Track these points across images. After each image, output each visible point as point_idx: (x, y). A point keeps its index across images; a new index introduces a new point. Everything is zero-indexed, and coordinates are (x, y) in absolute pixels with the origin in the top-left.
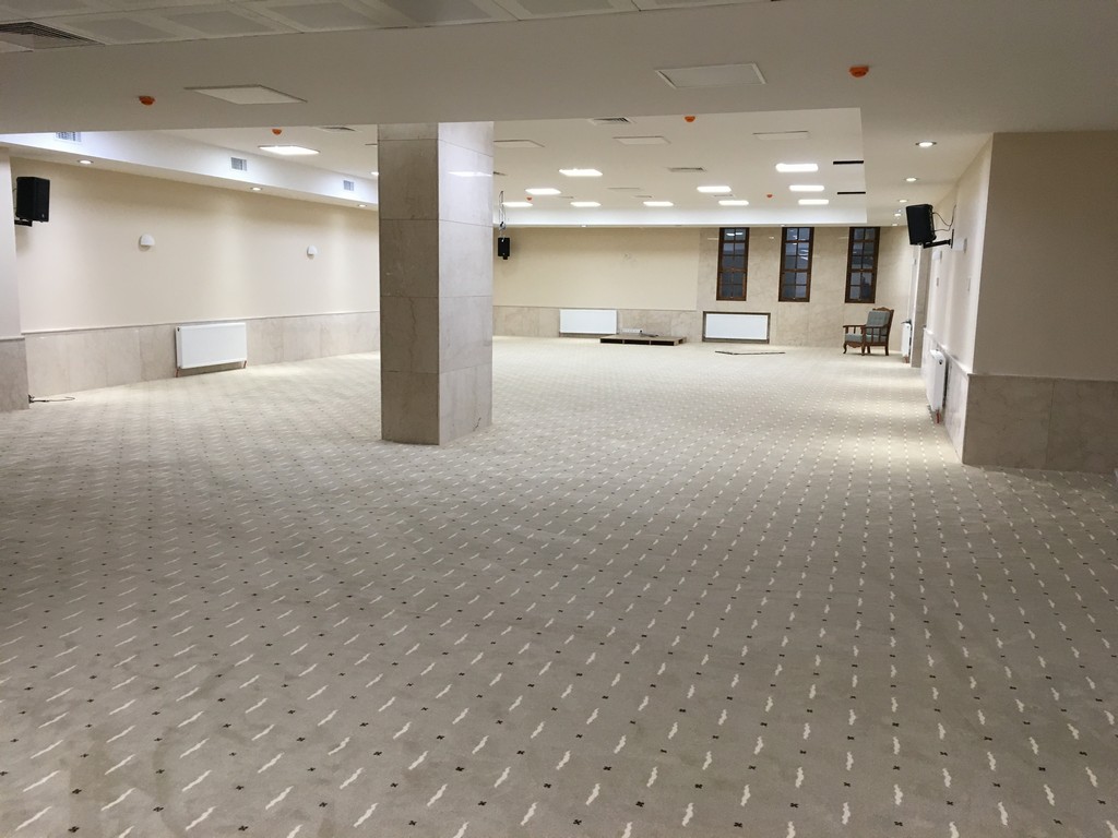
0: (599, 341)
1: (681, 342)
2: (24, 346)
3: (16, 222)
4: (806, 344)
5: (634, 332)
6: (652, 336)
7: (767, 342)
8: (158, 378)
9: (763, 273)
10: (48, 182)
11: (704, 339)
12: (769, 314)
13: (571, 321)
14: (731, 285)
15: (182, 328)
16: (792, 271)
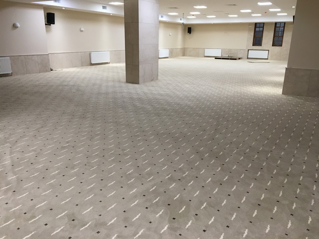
0: (214, 58)
1: (239, 59)
2: (49, 56)
3: (46, 24)
4: (280, 60)
5: (226, 56)
6: (231, 57)
7: (267, 59)
8: (86, 66)
9: (268, 37)
10: (54, 14)
11: (248, 58)
12: (269, 50)
13: (208, 52)
14: (257, 41)
15: (92, 53)
16: (277, 36)
